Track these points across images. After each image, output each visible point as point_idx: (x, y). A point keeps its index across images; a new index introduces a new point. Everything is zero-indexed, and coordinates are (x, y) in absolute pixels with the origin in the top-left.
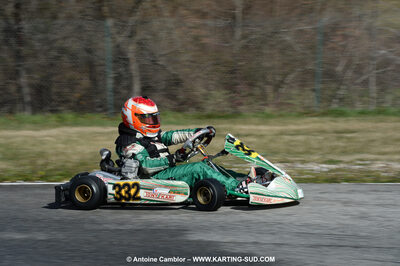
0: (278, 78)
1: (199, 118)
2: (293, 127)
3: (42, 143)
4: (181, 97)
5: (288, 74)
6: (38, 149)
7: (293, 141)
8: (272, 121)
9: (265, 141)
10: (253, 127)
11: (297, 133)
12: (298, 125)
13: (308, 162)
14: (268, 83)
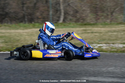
0: (112, 10)
1: (82, 25)
2: (114, 29)
3: (21, 35)
4: (78, 17)
5: (116, 8)
6: (18, 38)
7: (112, 35)
8: (107, 26)
9: (101, 35)
10: (99, 29)
11: (115, 31)
12: (116, 28)
13: (116, 44)
14: (108, 12)
